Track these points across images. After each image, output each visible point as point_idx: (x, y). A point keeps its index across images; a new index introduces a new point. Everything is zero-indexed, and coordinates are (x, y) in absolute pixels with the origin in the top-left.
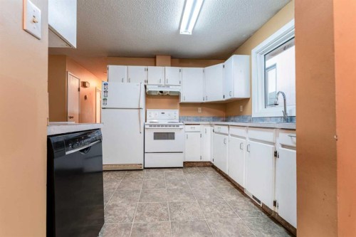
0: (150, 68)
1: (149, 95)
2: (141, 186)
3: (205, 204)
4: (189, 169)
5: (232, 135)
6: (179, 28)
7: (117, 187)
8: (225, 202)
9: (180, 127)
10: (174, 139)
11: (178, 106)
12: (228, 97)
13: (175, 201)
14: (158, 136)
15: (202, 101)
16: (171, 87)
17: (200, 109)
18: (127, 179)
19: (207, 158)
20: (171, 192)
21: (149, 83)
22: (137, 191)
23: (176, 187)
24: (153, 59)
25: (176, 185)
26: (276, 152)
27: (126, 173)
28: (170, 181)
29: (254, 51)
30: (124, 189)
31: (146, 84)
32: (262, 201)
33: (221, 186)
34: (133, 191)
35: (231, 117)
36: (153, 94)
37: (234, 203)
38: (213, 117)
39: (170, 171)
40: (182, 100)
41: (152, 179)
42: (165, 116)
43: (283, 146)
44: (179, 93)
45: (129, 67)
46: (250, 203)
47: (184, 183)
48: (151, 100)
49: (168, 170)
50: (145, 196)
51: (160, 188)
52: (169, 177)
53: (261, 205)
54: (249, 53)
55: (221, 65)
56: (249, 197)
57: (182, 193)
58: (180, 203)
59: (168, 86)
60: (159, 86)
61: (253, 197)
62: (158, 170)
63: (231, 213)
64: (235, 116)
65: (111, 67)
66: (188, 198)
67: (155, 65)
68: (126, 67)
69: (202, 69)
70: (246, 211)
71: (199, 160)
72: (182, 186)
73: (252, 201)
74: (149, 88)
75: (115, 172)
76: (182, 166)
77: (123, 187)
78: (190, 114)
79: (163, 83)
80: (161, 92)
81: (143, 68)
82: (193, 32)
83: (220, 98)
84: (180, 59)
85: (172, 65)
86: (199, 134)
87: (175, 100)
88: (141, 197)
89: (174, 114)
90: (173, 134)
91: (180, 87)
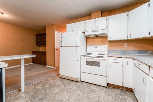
7: (56, 92)
10: (99, 66)
11: (108, 43)
14: (89, 63)
15: (126, 38)
16: (100, 31)
17: (125, 44)
18: (66, 88)
21: (86, 31)
34: (59, 100)
38: (139, 51)
40: (109, 39)
41: (79, 92)
45: (76, 23)
52: (91, 94)
59: (98, 31)
60: (92, 31)
65: (68, 25)
67: (91, 19)
71: (121, 85)
79: (94, 29)
81: (83, 22)
83: (145, 35)
86: (121, 65)
87: (105, 39)
89: (104, 48)
90: (99, 63)
91: (107, 30)
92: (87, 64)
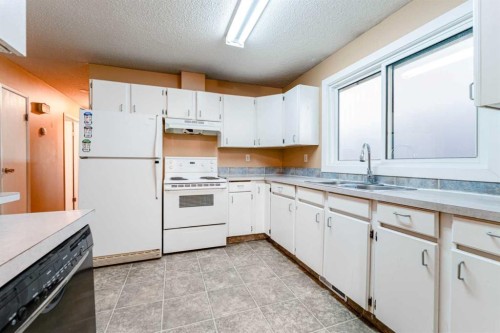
0: (172, 91)
1: (168, 134)
2: (162, 293)
3: (271, 310)
4: (236, 248)
5: (300, 200)
6: (225, 35)
7: (116, 301)
8: (299, 303)
9: (223, 186)
10: (212, 204)
11: (216, 152)
12: (289, 143)
13: (225, 314)
14: (186, 202)
15: (252, 145)
16: (206, 123)
17: (248, 156)
18: (135, 282)
19: (261, 228)
20: (215, 298)
21: (169, 115)
22: (157, 305)
23: (221, 286)
24: (176, 77)
25: (221, 282)
26: (372, 232)
27: (131, 268)
28: (210, 274)
29: (325, 82)
30: (131, 304)
31: (164, 116)
32: (347, 294)
33: (287, 273)
34: (149, 307)
35: (290, 168)
36: (175, 132)
37: (309, 301)
38: (266, 168)
39: (206, 255)
40: (223, 144)
41: (180, 274)
42: (196, 168)
43: (383, 225)
44: (218, 132)
45: (133, 85)
46: (331, 297)
47: (232, 276)
48: (172, 141)
49: (203, 253)
50: (173, 314)
51: (195, 291)
52: (208, 266)
53: (346, 300)
54: (318, 85)
55: (281, 96)
56: (327, 288)
57: (233, 295)
58: (233, 317)
59: (202, 122)
60: (187, 121)
61: (333, 287)
62: (187, 255)
63: (312, 322)
64: (296, 168)
66: (245, 304)
67: (180, 87)
68: (127, 85)
69: (252, 99)
70: (329, 314)
71: (250, 233)
72: (231, 281)
73: (333, 295)
74: (170, 124)
75: (109, 270)
76: (225, 244)
77: (128, 299)
78: (234, 164)
79: (192, 117)
80: (191, 130)
81: (159, 89)
82: (245, 43)
83: (279, 144)
84: (218, 81)
85: (207, 89)
86: (249, 194)
87: (211, 143)
88: (166, 318)
89: (209, 164)
90: (211, 196)
91: (219, 124)
92: (181, 206)
